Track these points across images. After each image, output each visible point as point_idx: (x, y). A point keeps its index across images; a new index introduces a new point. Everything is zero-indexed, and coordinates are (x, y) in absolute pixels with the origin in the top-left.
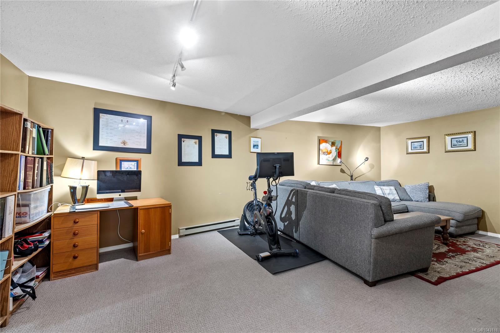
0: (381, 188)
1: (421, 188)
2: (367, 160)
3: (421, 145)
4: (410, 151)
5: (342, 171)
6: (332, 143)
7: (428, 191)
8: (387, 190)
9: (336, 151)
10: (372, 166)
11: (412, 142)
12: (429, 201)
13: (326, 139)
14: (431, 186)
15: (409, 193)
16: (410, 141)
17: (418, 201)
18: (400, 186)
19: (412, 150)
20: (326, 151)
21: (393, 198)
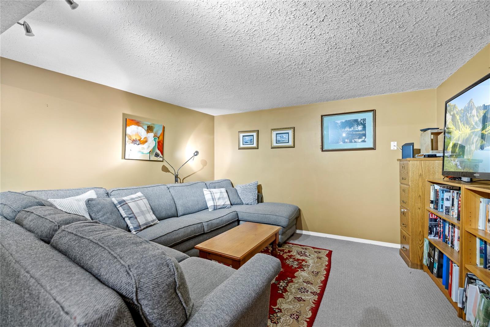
0: (211, 192)
1: (251, 189)
2: (197, 155)
3: (251, 140)
4: (242, 146)
5: (165, 169)
6: (148, 127)
7: (257, 192)
8: (217, 193)
9: (154, 140)
10: (204, 163)
11: (243, 136)
12: (258, 202)
13: (138, 120)
14: (259, 185)
15: (240, 195)
16: (241, 135)
17: (248, 204)
18: (232, 186)
19: (243, 144)
20: (138, 139)
21: (223, 204)
